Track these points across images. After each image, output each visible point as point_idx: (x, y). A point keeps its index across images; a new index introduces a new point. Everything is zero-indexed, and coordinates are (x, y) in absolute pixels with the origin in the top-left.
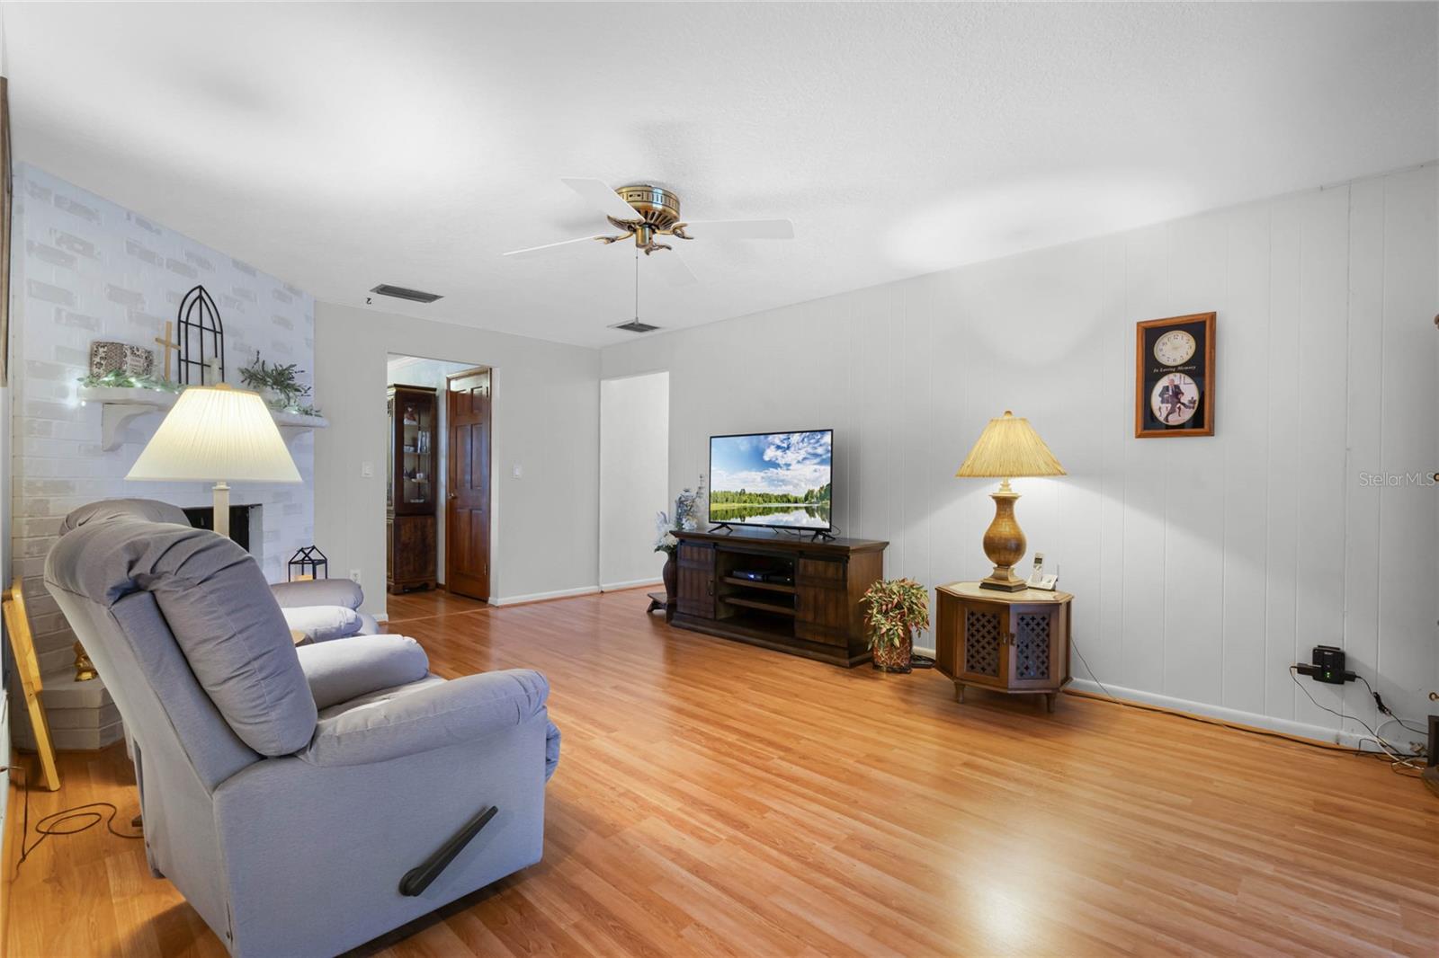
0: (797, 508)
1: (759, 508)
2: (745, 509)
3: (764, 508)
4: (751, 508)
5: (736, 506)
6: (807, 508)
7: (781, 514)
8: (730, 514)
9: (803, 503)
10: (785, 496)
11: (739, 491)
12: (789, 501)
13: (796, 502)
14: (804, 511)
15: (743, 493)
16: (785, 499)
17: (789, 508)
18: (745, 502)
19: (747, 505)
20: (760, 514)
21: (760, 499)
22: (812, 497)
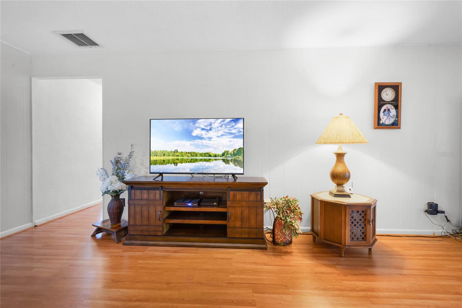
0: (216, 160)
1: (188, 159)
2: (178, 159)
3: (192, 159)
4: (182, 159)
5: (171, 158)
6: (224, 160)
7: (204, 162)
8: (166, 162)
9: (221, 157)
10: (207, 153)
11: (174, 150)
12: (210, 156)
13: (216, 156)
14: (222, 161)
15: (176, 151)
16: (207, 155)
17: (210, 159)
18: (178, 156)
19: (179, 158)
20: (189, 162)
21: (189, 155)
22: (227, 154)
